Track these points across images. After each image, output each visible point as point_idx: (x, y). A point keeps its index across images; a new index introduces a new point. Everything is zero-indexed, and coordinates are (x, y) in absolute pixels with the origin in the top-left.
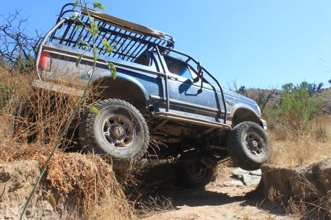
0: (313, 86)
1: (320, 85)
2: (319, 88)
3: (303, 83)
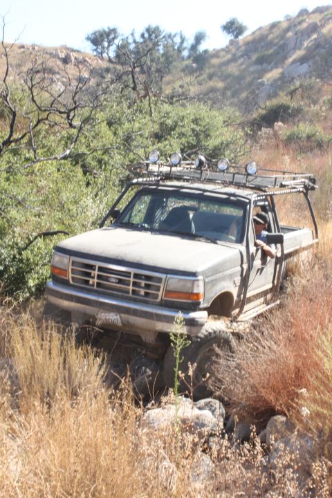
0: (177, 40)
1: (199, 38)
2: (194, 48)
3: (148, 30)
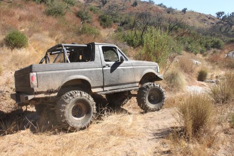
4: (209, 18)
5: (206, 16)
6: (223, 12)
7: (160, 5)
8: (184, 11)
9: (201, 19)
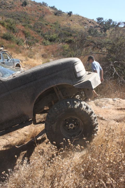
4: (90, 22)
5: (88, 20)
6: (102, 18)
7: (53, 8)
8: (70, 14)
9: (83, 22)
